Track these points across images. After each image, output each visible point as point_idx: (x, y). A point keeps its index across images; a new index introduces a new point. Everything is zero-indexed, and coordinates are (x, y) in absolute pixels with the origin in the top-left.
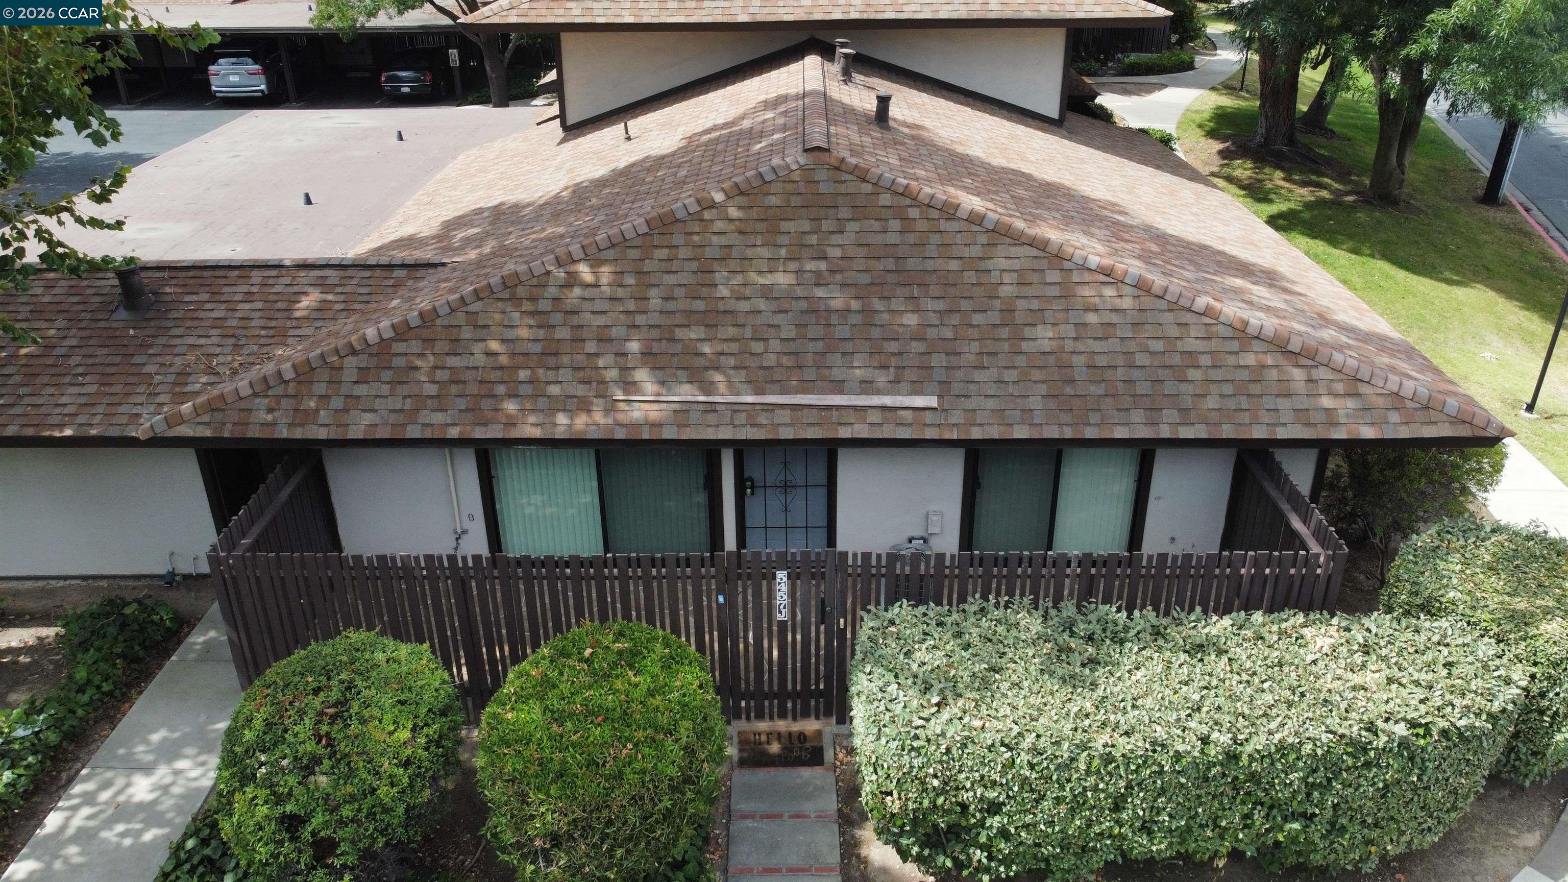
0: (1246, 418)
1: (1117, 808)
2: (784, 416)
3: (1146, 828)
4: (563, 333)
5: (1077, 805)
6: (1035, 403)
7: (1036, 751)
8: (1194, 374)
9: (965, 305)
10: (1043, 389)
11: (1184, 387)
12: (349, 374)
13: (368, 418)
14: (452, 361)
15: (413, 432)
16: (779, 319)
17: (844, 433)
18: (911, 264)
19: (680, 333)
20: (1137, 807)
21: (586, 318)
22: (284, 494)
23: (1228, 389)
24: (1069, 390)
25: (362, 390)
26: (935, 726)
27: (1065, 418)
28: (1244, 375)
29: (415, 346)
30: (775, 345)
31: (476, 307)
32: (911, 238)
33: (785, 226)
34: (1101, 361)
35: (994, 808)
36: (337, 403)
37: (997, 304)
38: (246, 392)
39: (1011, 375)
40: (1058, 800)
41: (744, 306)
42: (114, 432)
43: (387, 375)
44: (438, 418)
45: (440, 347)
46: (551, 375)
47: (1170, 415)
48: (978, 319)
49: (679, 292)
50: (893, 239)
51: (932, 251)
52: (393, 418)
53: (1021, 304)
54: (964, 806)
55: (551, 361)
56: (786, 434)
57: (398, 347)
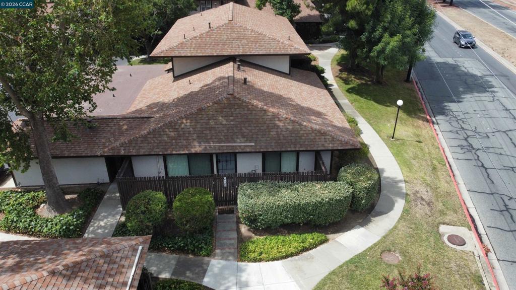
0: (312, 146)
1: (281, 214)
2: (225, 148)
3: (286, 218)
4: (181, 133)
5: (274, 214)
6: (273, 144)
7: (267, 205)
8: (303, 138)
9: (259, 125)
10: (275, 141)
11: (302, 140)
12: (139, 142)
13: (144, 150)
14: (159, 139)
15: (153, 153)
16: (224, 129)
17: (237, 151)
18: (249, 117)
19: (204, 132)
20: (284, 214)
21: (186, 130)
22: (126, 166)
23: (309, 140)
24: (280, 142)
25: (142, 145)
26: (250, 202)
27: (279, 147)
28: (312, 138)
29: (152, 136)
30: (223, 134)
31: (164, 127)
32: (249, 112)
33: (225, 110)
34: (285, 136)
35: (261, 215)
36: (137, 148)
37: (266, 125)
38: (119, 146)
39: (268, 139)
40: (271, 213)
41: (217, 126)
42: (93, 155)
43: (147, 142)
44: (157, 150)
45: (157, 136)
46: (179, 141)
47: (298, 146)
48: (262, 128)
49: (204, 124)
50: (246, 112)
51: (253, 114)
52: (148, 151)
53: (270, 125)
54: (256, 215)
55: (179, 138)
56: (226, 151)
57: (149, 136)
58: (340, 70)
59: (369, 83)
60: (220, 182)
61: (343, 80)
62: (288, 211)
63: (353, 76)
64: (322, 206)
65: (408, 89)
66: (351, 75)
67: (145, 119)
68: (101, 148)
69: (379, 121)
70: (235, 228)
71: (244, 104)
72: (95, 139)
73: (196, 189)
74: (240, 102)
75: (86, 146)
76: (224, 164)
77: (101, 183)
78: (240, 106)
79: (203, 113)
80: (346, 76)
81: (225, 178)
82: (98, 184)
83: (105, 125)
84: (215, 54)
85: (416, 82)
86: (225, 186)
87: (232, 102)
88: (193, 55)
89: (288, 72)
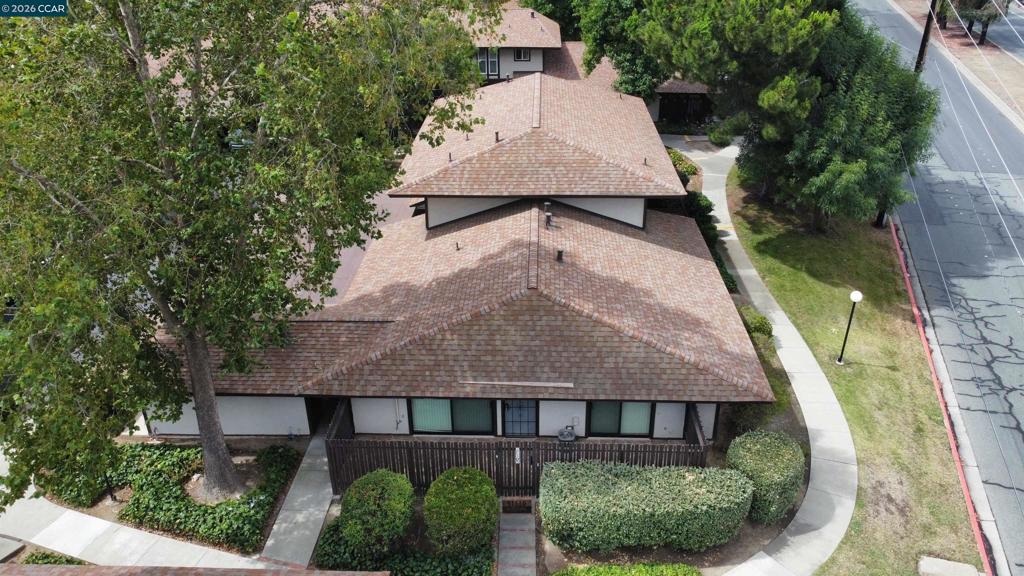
0: (681, 393)
1: (618, 530)
2: (519, 390)
3: (627, 536)
4: (441, 358)
5: (606, 529)
6: (608, 386)
7: (592, 513)
8: (664, 377)
9: (584, 349)
10: (610, 381)
11: (661, 381)
12: (366, 372)
13: (374, 388)
14: (402, 368)
15: (389, 394)
16: (518, 353)
17: (540, 396)
18: (565, 333)
19: (483, 358)
20: (624, 529)
21: (449, 352)
22: (342, 412)
23: (676, 382)
24: (620, 382)
25: (371, 378)
26: (563, 504)
27: (618, 392)
28: (682, 377)
29: (389, 362)
30: (516, 363)
31: (410, 347)
32: (566, 323)
33: (520, 318)
34: (632, 371)
35: (581, 530)
36: (362, 382)
37: (595, 349)
38: (330, 378)
39: (599, 376)
40: (600, 528)
41: (505, 348)
42: (285, 392)
43: (379, 373)
44: (398, 389)
45: (398, 362)
46: (437, 373)
47: (655, 392)
48: (589, 355)
49: (483, 343)
50: (559, 323)
51: (573, 328)
52: (382, 389)
53: (604, 349)
54: (572, 529)
55: (437, 368)
56: (520, 396)
57: (383, 362)
58: (746, 200)
59: (802, 229)
60: (510, 455)
61: (749, 223)
62: (631, 525)
63: (770, 214)
64: (695, 518)
65: (879, 245)
66: (765, 212)
67: (378, 325)
68: (300, 379)
69: (816, 319)
70: (533, 544)
71: (557, 308)
72: (288, 362)
73: (465, 472)
74: (550, 303)
75: (274, 374)
76: (516, 412)
77: (296, 436)
78: (549, 312)
79: (482, 322)
80: (755, 213)
81: (517, 449)
82: (290, 437)
83: (306, 335)
84: (506, 194)
85: (895, 225)
86: (518, 462)
87: (535, 303)
88: (465, 194)
89: (641, 225)
